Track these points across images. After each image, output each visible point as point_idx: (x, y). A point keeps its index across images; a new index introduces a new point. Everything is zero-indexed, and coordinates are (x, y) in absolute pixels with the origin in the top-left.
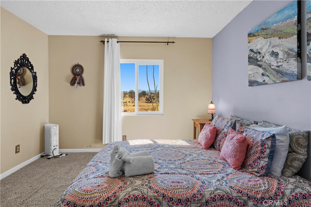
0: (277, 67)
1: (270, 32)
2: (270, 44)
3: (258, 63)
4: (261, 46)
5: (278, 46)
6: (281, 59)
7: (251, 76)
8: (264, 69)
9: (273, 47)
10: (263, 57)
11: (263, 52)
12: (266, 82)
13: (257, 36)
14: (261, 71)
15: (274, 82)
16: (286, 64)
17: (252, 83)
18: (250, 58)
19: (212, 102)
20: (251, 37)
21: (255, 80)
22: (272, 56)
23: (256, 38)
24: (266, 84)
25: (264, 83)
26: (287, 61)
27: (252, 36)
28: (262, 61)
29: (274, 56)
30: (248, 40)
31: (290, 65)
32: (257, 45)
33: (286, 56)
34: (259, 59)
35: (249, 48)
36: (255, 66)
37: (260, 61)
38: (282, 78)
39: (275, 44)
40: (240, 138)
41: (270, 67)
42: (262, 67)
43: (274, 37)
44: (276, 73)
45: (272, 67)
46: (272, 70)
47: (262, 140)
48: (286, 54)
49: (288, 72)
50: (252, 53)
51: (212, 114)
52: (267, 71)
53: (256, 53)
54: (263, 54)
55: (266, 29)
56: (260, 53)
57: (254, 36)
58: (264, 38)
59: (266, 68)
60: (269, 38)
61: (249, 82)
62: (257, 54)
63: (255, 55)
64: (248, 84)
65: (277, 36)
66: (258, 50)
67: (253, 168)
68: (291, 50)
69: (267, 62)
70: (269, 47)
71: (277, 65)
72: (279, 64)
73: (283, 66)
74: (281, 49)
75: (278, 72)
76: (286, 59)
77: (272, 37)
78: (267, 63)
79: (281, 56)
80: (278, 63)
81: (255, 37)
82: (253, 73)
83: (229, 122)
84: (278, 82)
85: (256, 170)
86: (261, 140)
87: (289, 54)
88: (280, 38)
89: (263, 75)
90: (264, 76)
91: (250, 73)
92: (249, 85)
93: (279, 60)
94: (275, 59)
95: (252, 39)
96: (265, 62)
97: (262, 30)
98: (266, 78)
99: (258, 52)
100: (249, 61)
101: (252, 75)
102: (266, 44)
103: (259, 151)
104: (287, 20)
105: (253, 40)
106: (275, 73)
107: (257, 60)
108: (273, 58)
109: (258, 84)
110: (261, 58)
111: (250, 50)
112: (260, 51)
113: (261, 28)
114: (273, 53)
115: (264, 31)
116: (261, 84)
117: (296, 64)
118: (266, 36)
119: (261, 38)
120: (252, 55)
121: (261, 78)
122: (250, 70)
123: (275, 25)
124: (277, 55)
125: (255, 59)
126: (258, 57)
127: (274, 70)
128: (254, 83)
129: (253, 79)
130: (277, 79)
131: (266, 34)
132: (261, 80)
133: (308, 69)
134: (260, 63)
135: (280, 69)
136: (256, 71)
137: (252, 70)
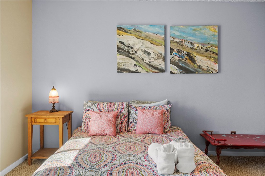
0: (150, 62)
1: (142, 35)
2: (143, 44)
3: (130, 55)
4: (134, 43)
5: (150, 48)
6: (152, 57)
7: (120, 64)
8: (137, 61)
9: (146, 47)
10: (136, 52)
11: (136, 48)
12: (139, 71)
13: (129, 33)
14: (134, 62)
15: (147, 72)
16: (156, 62)
17: (121, 70)
18: (119, 48)
19: (54, 88)
20: (121, 31)
21: (126, 68)
22: (145, 54)
23: (128, 35)
24: (138, 72)
25: (137, 72)
26: (158, 60)
27: (123, 31)
28: (134, 55)
29: (147, 54)
30: (117, 32)
31: (160, 63)
32: (129, 40)
33: (157, 56)
34: (131, 52)
35: (118, 39)
36: (126, 57)
37: (132, 54)
38: (153, 70)
39: (147, 46)
40: (161, 111)
41: (143, 61)
42: (135, 59)
43: (146, 41)
44: (149, 66)
45: (145, 61)
46: (145, 64)
47: (168, 110)
48: (156, 55)
49: (158, 67)
50: (123, 45)
51: (54, 104)
52: (140, 63)
53: (127, 46)
54: (136, 50)
55: (139, 32)
56: (132, 48)
57: (125, 31)
58: (137, 38)
59: (139, 61)
60: (142, 39)
61: (118, 69)
62: (128, 48)
63: (127, 48)
64: (116, 70)
65: (149, 41)
66: (130, 45)
67: (167, 129)
68: (161, 54)
70: (142, 46)
71: (149, 61)
72: (151, 61)
73: (154, 62)
74: (153, 51)
75: (150, 66)
76: (156, 59)
77: (145, 41)
78: (140, 57)
79: (152, 55)
80: (150, 59)
81: (126, 33)
82: (123, 62)
83: (124, 105)
84: (150, 72)
85: (168, 129)
86: (166, 110)
87: (159, 56)
88: (151, 43)
89: (135, 65)
90: (137, 66)
91: (120, 61)
92: (118, 72)
94: (148, 56)
95: (122, 33)
96: (137, 56)
97: (135, 31)
98: (138, 68)
99: (129, 46)
100: (118, 51)
101: (122, 63)
102: (139, 43)
103: (167, 117)
104: (158, 35)
105: (124, 35)
106: (147, 66)
107: (129, 53)
108: (145, 55)
109: (130, 71)
110: (134, 52)
111: (120, 42)
112: (133, 47)
113: (134, 29)
114: (145, 52)
115: (137, 32)
116: (133, 72)
117: (164, 63)
118: (139, 37)
119: (134, 36)
120: (122, 46)
121: (133, 67)
122: (120, 59)
123: (147, 32)
124: (149, 54)
125: (126, 51)
126: (130, 50)
127: (147, 64)
128: (125, 71)
129: (123, 67)
130: (150, 70)
131: (139, 36)
132: (133, 69)
133: (171, 68)
134: (133, 56)
135: (152, 64)
136: (127, 61)
137: (123, 59)
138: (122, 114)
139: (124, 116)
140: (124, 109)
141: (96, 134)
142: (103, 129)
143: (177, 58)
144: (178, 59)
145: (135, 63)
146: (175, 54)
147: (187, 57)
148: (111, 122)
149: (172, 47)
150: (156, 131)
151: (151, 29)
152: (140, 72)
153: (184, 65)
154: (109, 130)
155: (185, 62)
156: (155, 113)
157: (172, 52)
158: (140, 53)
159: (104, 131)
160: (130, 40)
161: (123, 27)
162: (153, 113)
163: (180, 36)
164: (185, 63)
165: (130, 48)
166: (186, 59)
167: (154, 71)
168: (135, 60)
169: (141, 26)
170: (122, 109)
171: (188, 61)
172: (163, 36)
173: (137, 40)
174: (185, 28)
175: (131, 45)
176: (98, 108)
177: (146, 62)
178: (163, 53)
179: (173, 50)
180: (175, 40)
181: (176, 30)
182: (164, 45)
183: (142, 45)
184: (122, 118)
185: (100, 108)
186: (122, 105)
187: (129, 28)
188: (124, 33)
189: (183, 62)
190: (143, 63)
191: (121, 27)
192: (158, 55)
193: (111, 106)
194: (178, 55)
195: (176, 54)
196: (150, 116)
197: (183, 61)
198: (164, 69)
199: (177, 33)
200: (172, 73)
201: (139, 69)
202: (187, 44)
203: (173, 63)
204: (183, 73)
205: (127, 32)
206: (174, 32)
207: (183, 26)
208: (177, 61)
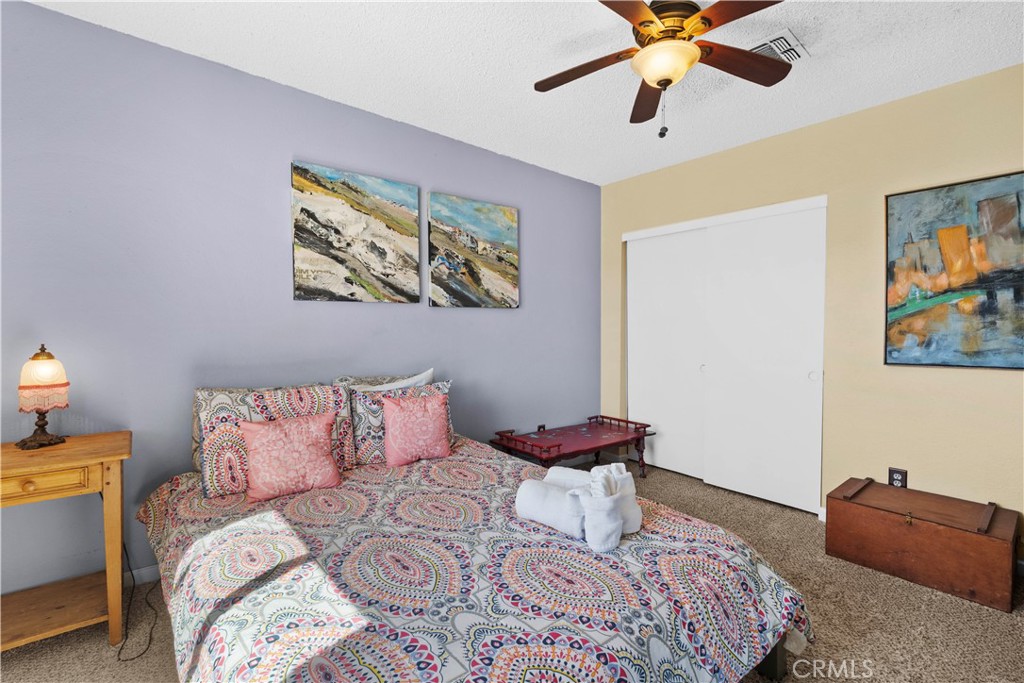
0: (384, 275)
1: (366, 202)
2: (368, 226)
3: (332, 251)
4: (343, 220)
5: (386, 238)
6: (391, 263)
7: (304, 276)
8: (353, 270)
9: (374, 235)
10: (349, 245)
11: (349, 232)
12: (357, 296)
13: (328, 189)
14: (345, 273)
15: (377, 301)
16: (401, 275)
17: (305, 293)
18: (299, 229)
19: (43, 350)
20: (305, 178)
21: (320, 286)
22: (372, 252)
23: (326, 194)
24: (356, 300)
25: (350, 299)
26: (404, 271)
27: (313, 182)
28: (344, 252)
29: (376, 252)
31: (409, 279)
32: (328, 210)
33: (401, 261)
34: (336, 244)
35: (297, 201)
36: (323, 256)
37: (339, 249)
38: (393, 295)
39: (378, 232)
41: (369, 270)
42: (347, 264)
43: (376, 218)
44: (382, 285)
45: (372, 271)
46: (374, 279)
48: (401, 259)
49: (405, 289)
50: (311, 220)
52: (359, 276)
53: (325, 226)
54: (349, 240)
55: (357, 192)
56: (337, 232)
57: (320, 184)
58: (352, 206)
59: (358, 270)
60: (364, 213)
61: (296, 289)
62: (328, 230)
63: (323, 231)
64: (292, 292)
65: (384, 220)
66: (332, 223)
68: (410, 257)
69: (359, 257)
70: (366, 232)
71: (383, 271)
72: (388, 271)
73: (395, 277)
74: (392, 247)
75: (387, 284)
76: (400, 267)
77: (372, 217)
78: (361, 260)
79: (391, 257)
80: (385, 268)
81: (321, 188)
82: (314, 268)
83: (340, 392)
84: (386, 301)
87: (406, 262)
88: (389, 227)
89: (348, 280)
90: (352, 283)
91: (304, 267)
93: (386, 264)
94: (379, 259)
95: (311, 187)
96: (353, 256)
97: (345, 187)
98: (355, 289)
99: (331, 227)
100: (297, 236)
101: (311, 273)
102: (356, 222)
104: (403, 207)
105: (316, 192)
106: (379, 285)
107: (330, 245)
108: (373, 255)
109: (332, 297)
110: (343, 244)
111: (303, 210)
112: (340, 229)
113: (342, 180)
114: (373, 247)
115: (351, 192)
116: (342, 299)
117: (417, 278)
118: (357, 206)
119: (344, 202)
120: (310, 225)
121: (342, 286)
122: (304, 261)
123: (378, 197)
124: (382, 254)
125: (320, 240)
126: (333, 238)
127: (378, 278)
128: (320, 295)
129: (313, 284)
130: (385, 296)
131: (358, 203)
132: (342, 290)
133: (432, 291)
134: (340, 254)
135: (390, 279)
136: (326, 267)
137: (312, 262)
138: (338, 419)
139: (346, 423)
140: (342, 405)
141: (277, 493)
142: (302, 472)
143: (444, 268)
144: (447, 271)
145: (347, 274)
146: (440, 261)
147: (464, 270)
148: (322, 448)
149: (435, 243)
150: (439, 450)
151: (387, 190)
152: (361, 301)
153: (459, 288)
154: (320, 472)
155: (461, 281)
156: (429, 406)
157: (436, 255)
158: (359, 249)
159: (304, 477)
160: (332, 209)
161: (314, 169)
162: (425, 406)
163: (451, 218)
164: (460, 283)
165: (333, 231)
166: (463, 274)
167: (395, 298)
168: (347, 267)
169: (361, 178)
170: (337, 403)
171: (466, 279)
172: (416, 213)
173: (352, 214)
174: (459, 201)
175: (335, 225)
176: (258, 410)
177: (375, 273)
178: (416, 255)
179: (437, 249)
180: (441, 227)
181: (443, 204)
182: (417, 234)
183: (364, 229)
184: (342, 430)
185: (265, 408)
186: (336, 392)
187: (328, 174)
188: (315, 186)
189: (456, 279)
190: (369, 275)
191: (307, 167)
192: (405, 260)
193: (301, 399)
194: (447, 264)
195: (443, 259)
196: (419, 415)
197: (457, 277)
198: (418, 293)
199: (445, 212)
200: (435, 304)
201: (359, 292)
202: (464, 239)
203: (436, 280)
204: (458, 306)
205: (324, 187)
206: (438, 207)
207: (457, 197)
208: (445, 277)
